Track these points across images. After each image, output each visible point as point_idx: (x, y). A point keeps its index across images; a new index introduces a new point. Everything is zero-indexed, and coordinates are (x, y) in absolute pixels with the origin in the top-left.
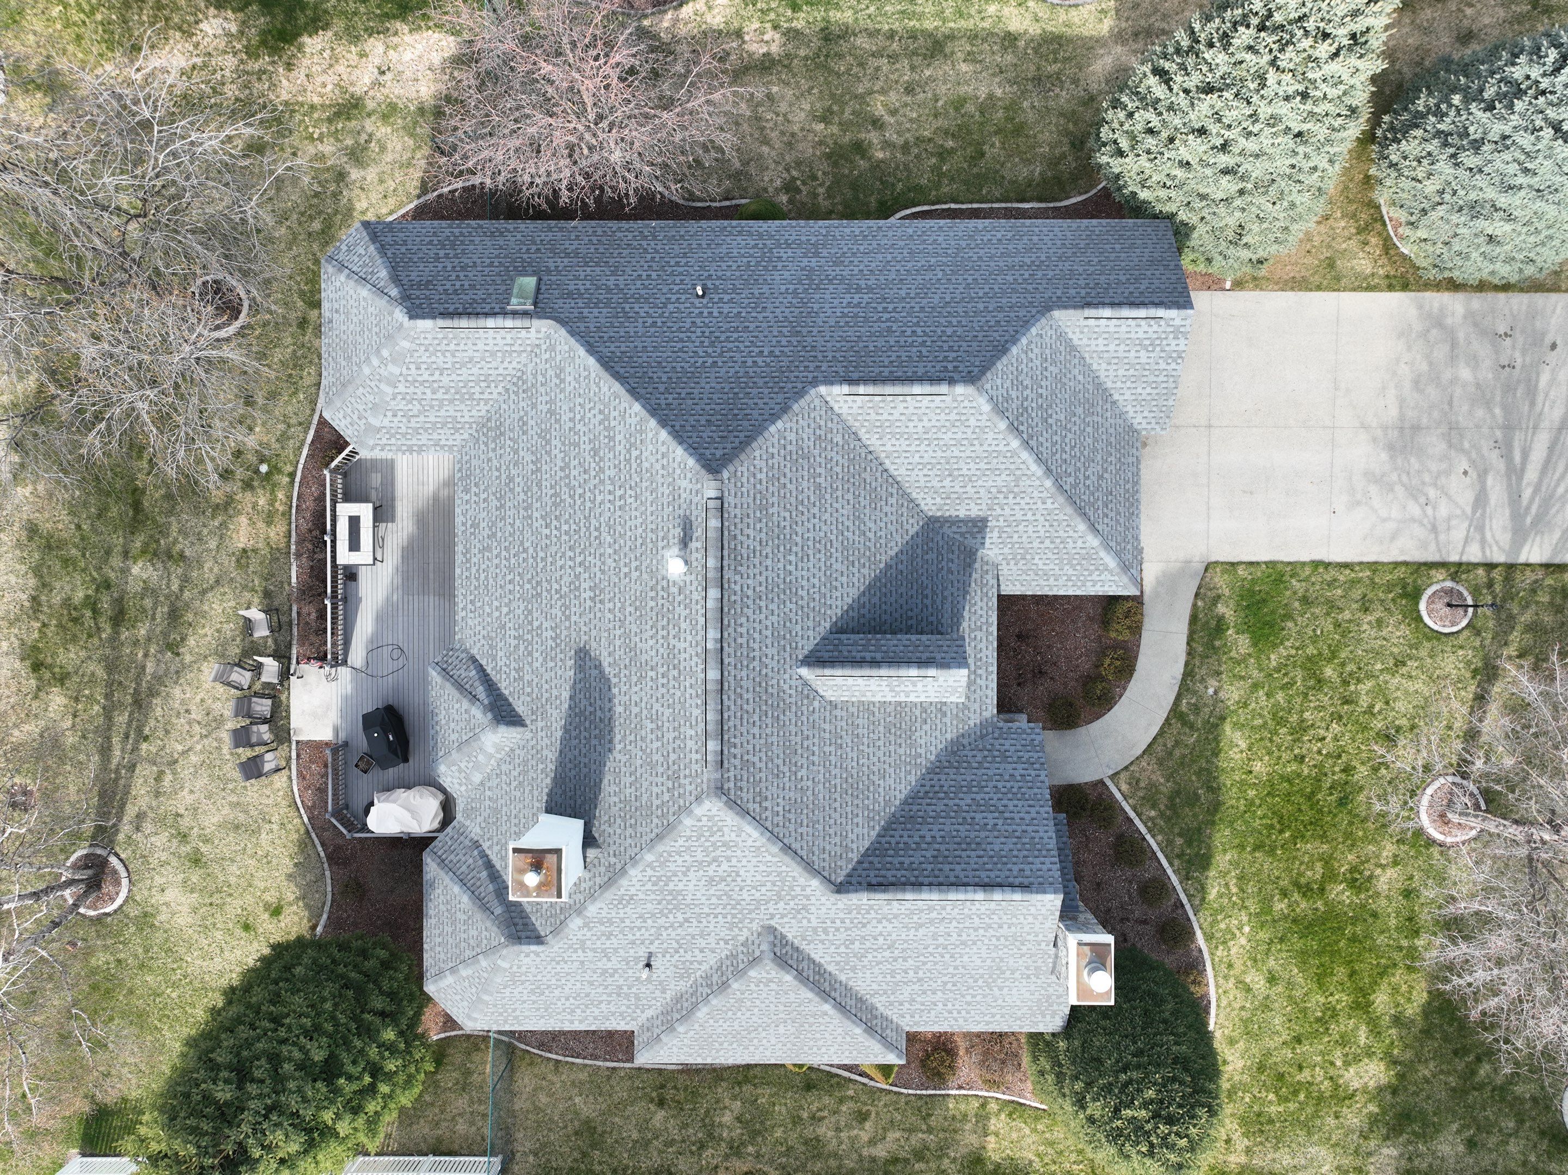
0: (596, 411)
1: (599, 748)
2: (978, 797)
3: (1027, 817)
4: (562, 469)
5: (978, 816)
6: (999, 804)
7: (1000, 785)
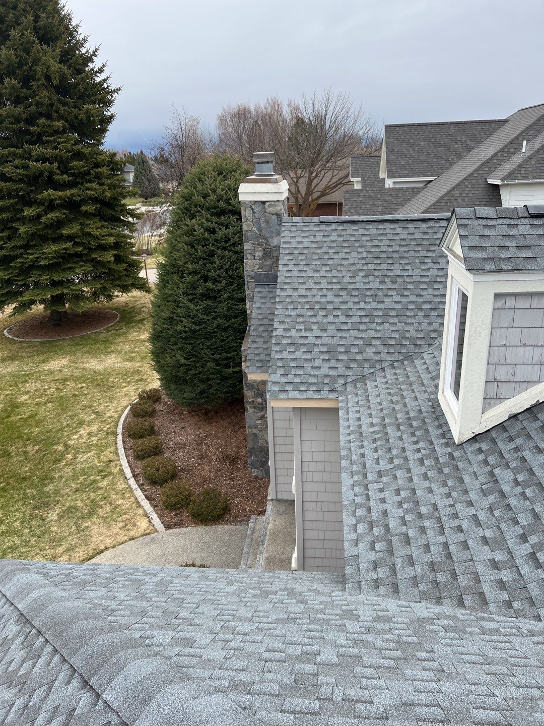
2: (374, 305)
3: (310, 285)
5: (376, 285)
6: (346, 298)
7: (342, 318)
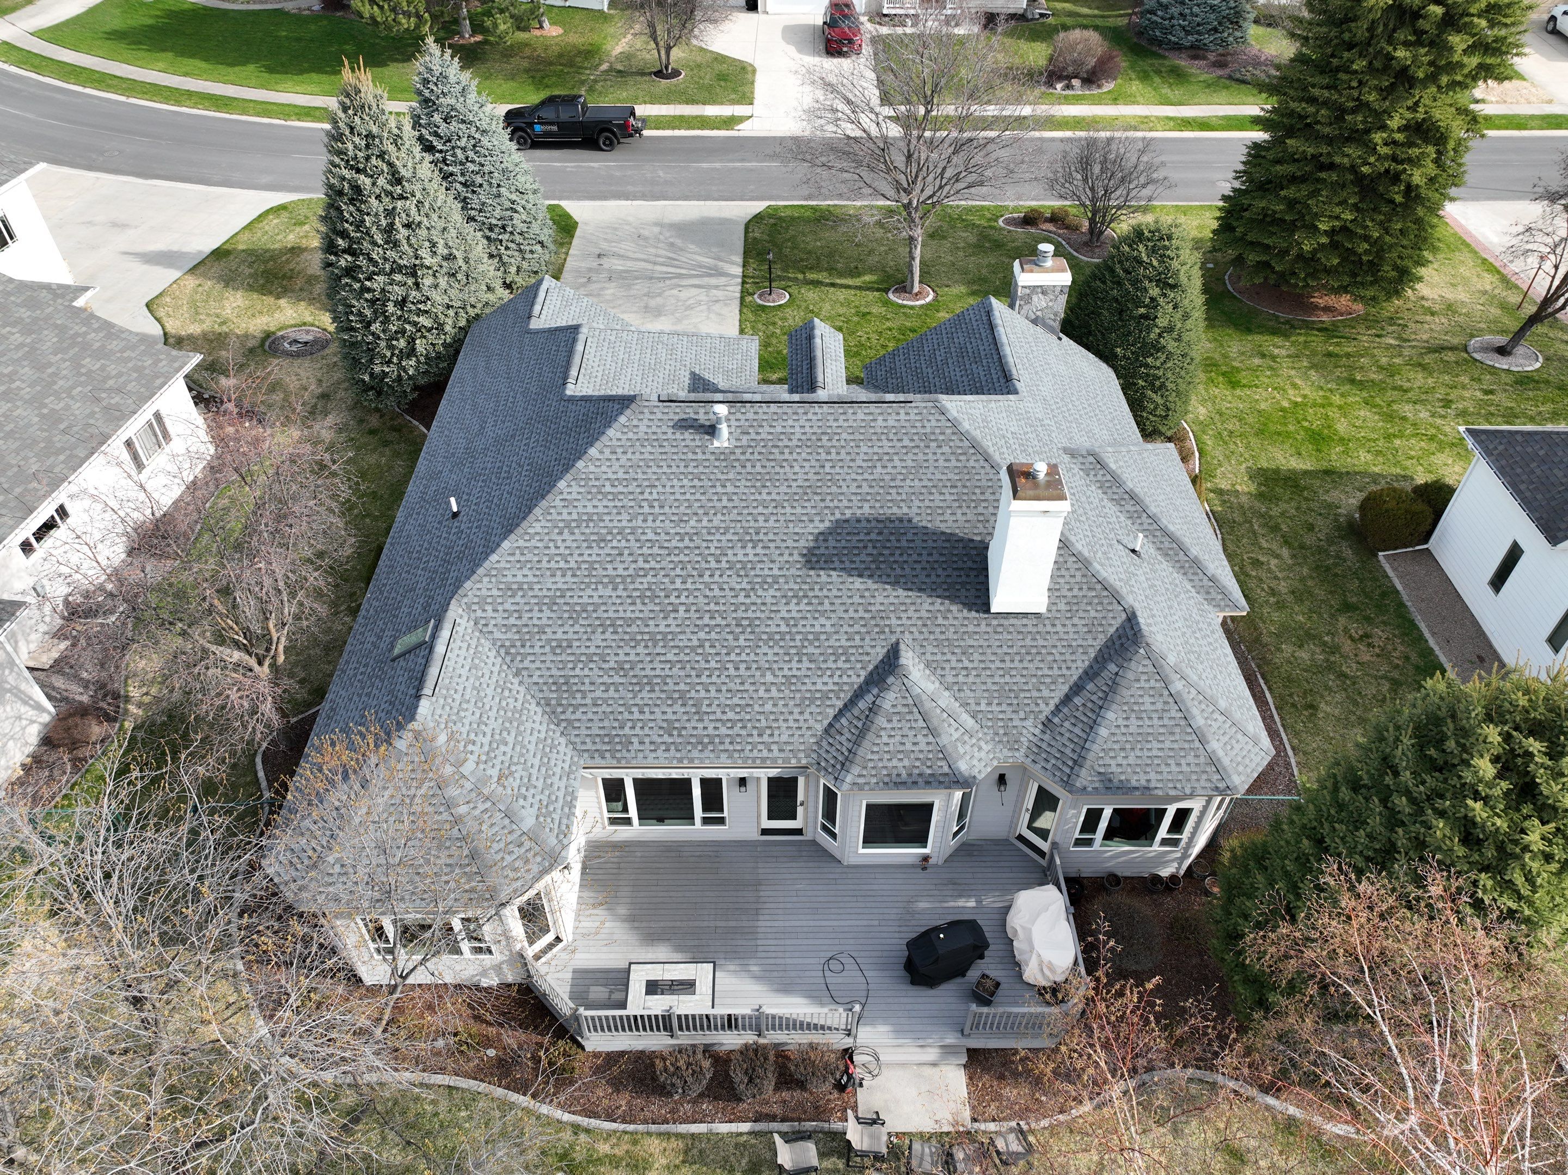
0: (559, 538)
1: (910, 536)
4: (615, 589)
